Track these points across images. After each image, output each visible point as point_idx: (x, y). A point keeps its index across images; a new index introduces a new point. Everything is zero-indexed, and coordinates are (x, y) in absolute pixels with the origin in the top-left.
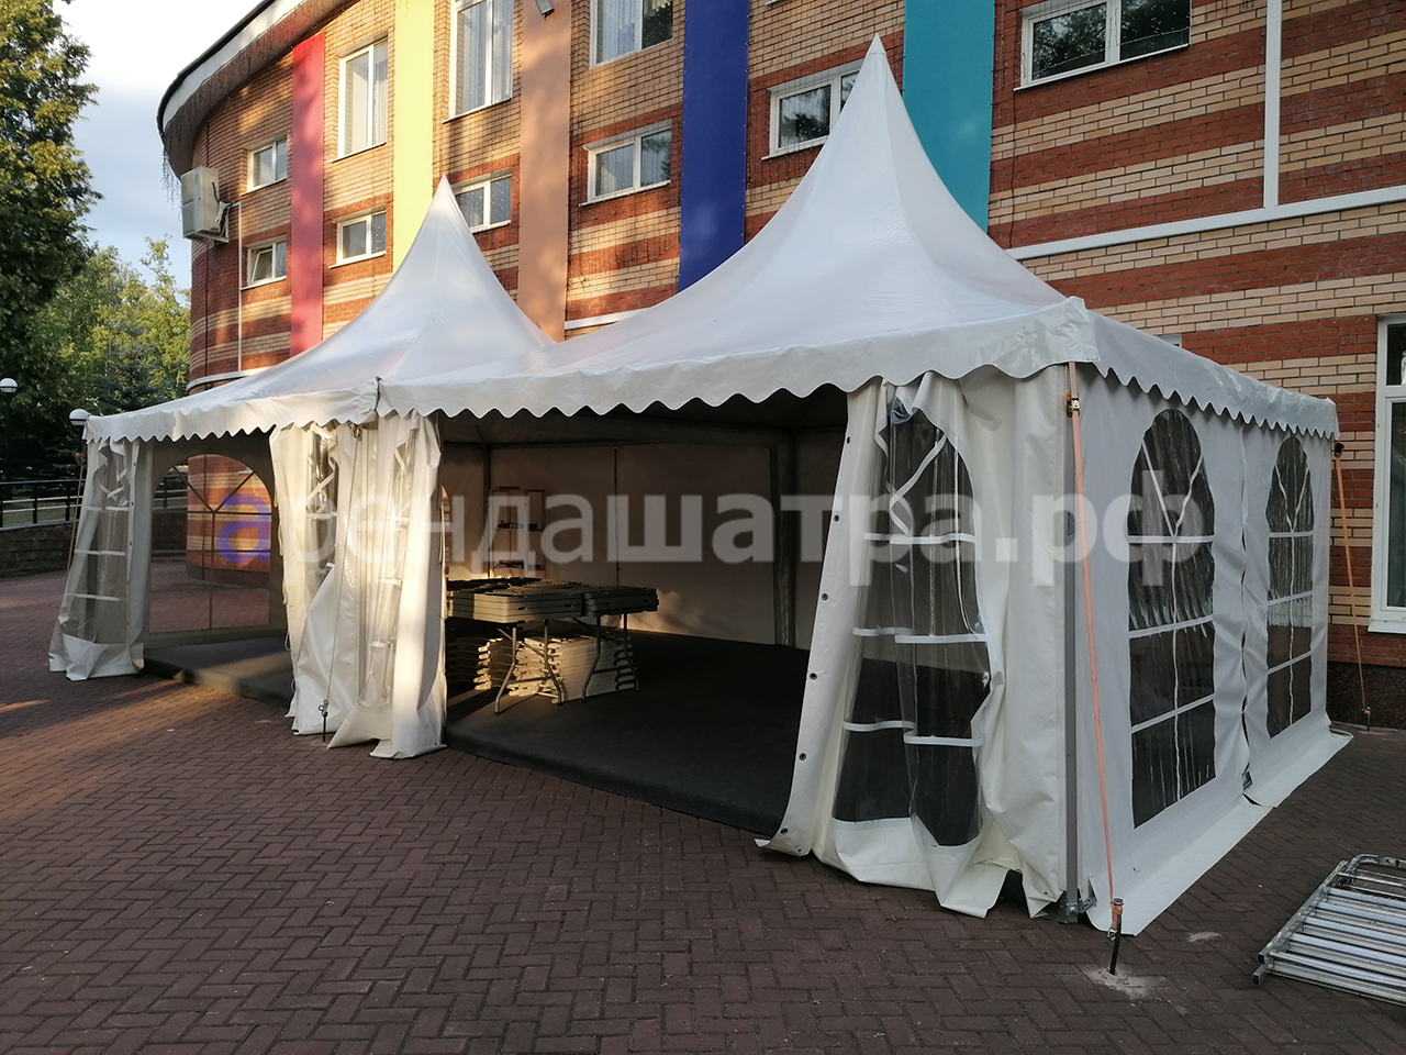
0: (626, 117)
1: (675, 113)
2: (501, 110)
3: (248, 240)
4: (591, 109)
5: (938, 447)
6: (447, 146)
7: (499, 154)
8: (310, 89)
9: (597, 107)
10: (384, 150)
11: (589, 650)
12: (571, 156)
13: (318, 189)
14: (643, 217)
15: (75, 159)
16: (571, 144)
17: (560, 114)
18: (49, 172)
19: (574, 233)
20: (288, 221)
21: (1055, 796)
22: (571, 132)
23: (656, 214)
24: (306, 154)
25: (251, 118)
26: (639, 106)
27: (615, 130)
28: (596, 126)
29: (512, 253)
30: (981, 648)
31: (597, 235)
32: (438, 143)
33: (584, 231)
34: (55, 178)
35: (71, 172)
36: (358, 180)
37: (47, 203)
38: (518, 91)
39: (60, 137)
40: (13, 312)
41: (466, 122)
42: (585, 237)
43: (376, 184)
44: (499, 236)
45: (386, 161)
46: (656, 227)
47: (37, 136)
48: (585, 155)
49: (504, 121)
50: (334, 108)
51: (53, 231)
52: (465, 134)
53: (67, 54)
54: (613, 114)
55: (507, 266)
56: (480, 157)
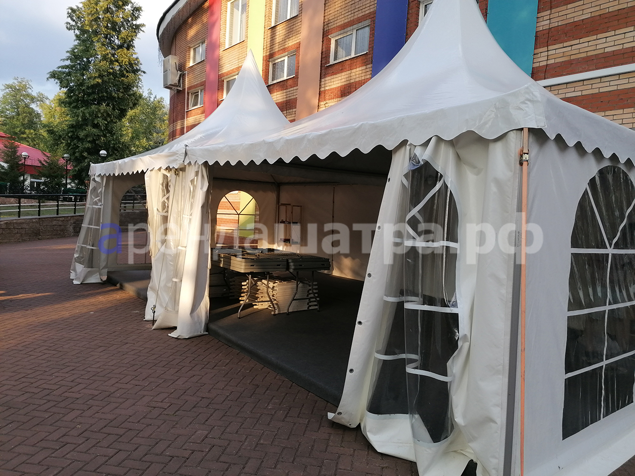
0: (349, 20)
1: (372, 16)
2: (293, 21)
3: (189, 88)
4: (333, 17)
5: (438, 186)
6: (269, 40)
7: (291, 43)
8: (215, 17)
9: (336, 16)
10: (244, 44)
11: (292, 288)
12: (323, 42)
13: (216, 64)
14: (354, 70)
15: (135, 56)
16: (323, 35)
17: (319, 21)
18: (124, 62)
19: (323, 80)
20: (205, 79)
21: (498, 420)
22: (324, 29)
23: (360, 69)
24: (213, 47)
25: (192, 32)
26: (356, 14)
27: (343, 27)
28: (335, 25)
29: (295, 91)
30: (455, 317)
31: (332, 80)
32: (266, 39)
33: (327, 79)
34: (126, 65)
35: (133, 62)
36: (233, 59)
37: (123, 76)
38: (301, 11)
39: (129, 47)
40: (108, 122)
41: (278, 28)
42: (327, 82)
43: (240, 60)
44: (290, 82)
45: (244, 49)
46: (360, 75)
47: (120, 47)
48: (330, 40)
49: (294, 26)
50: (224, 25)
51: (125, 88)
52: (277, 34)
53: (133, 11)
54: (343, 19)
55: (292, 98)
56: (283, 45)
